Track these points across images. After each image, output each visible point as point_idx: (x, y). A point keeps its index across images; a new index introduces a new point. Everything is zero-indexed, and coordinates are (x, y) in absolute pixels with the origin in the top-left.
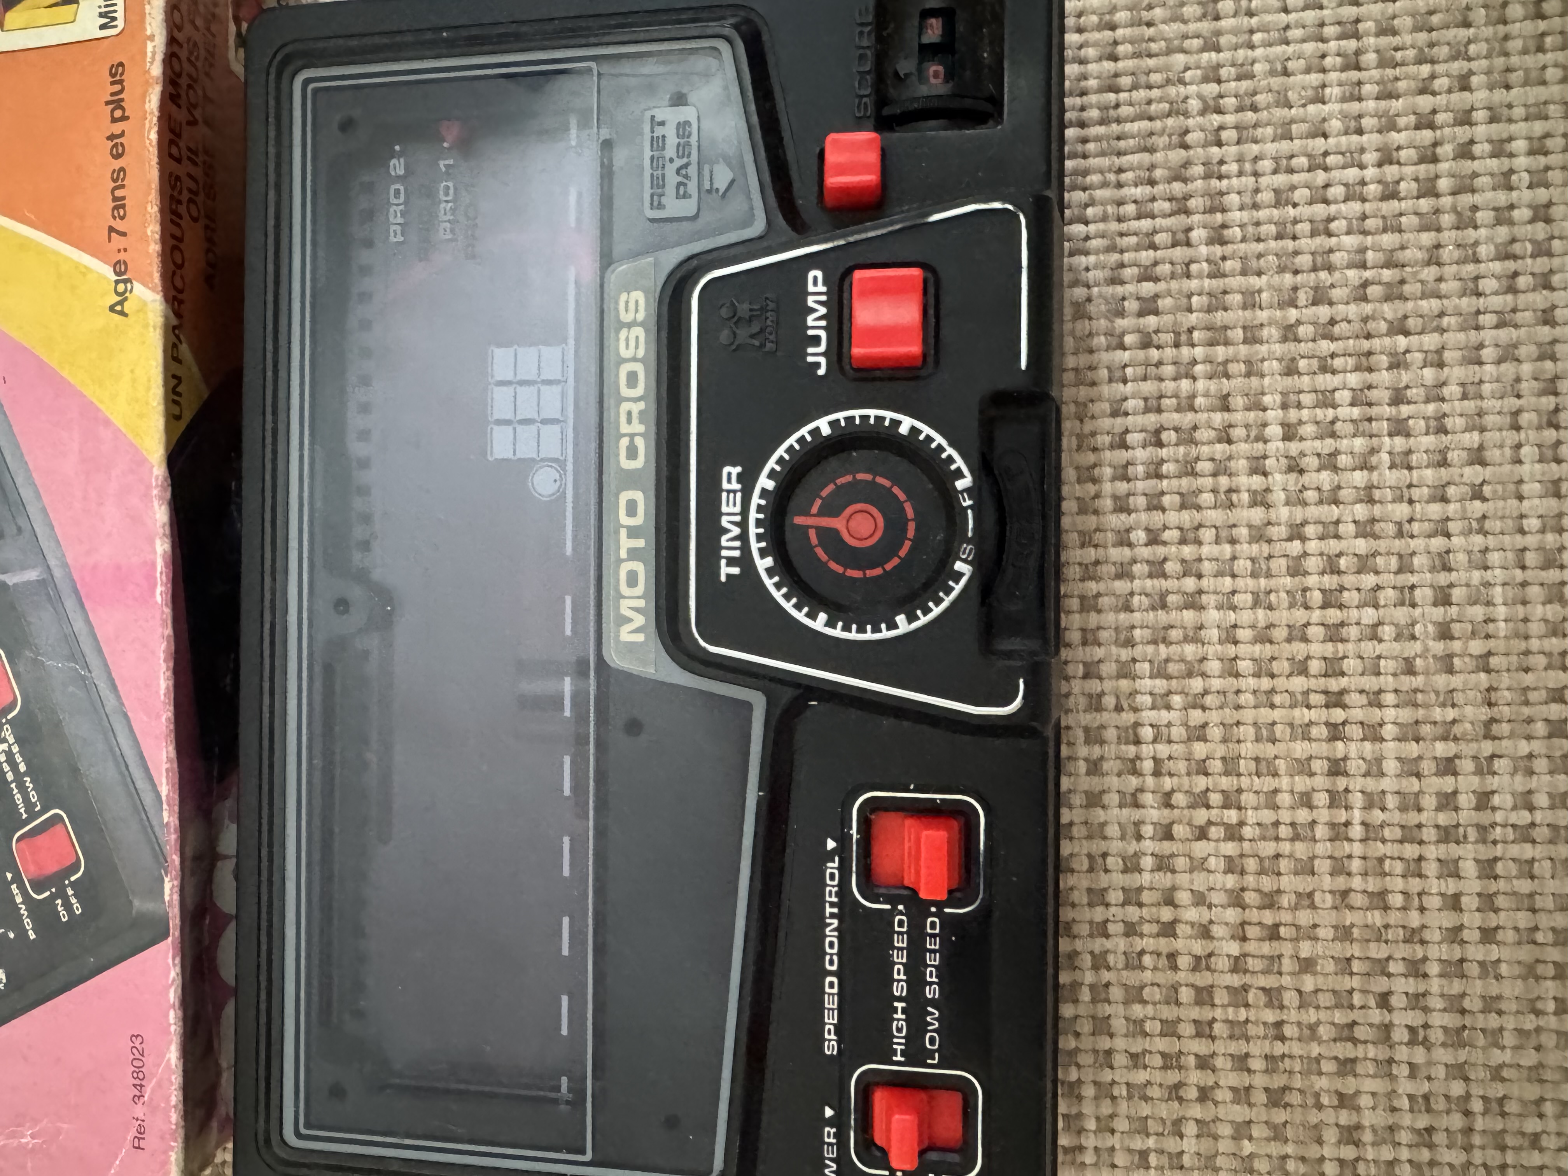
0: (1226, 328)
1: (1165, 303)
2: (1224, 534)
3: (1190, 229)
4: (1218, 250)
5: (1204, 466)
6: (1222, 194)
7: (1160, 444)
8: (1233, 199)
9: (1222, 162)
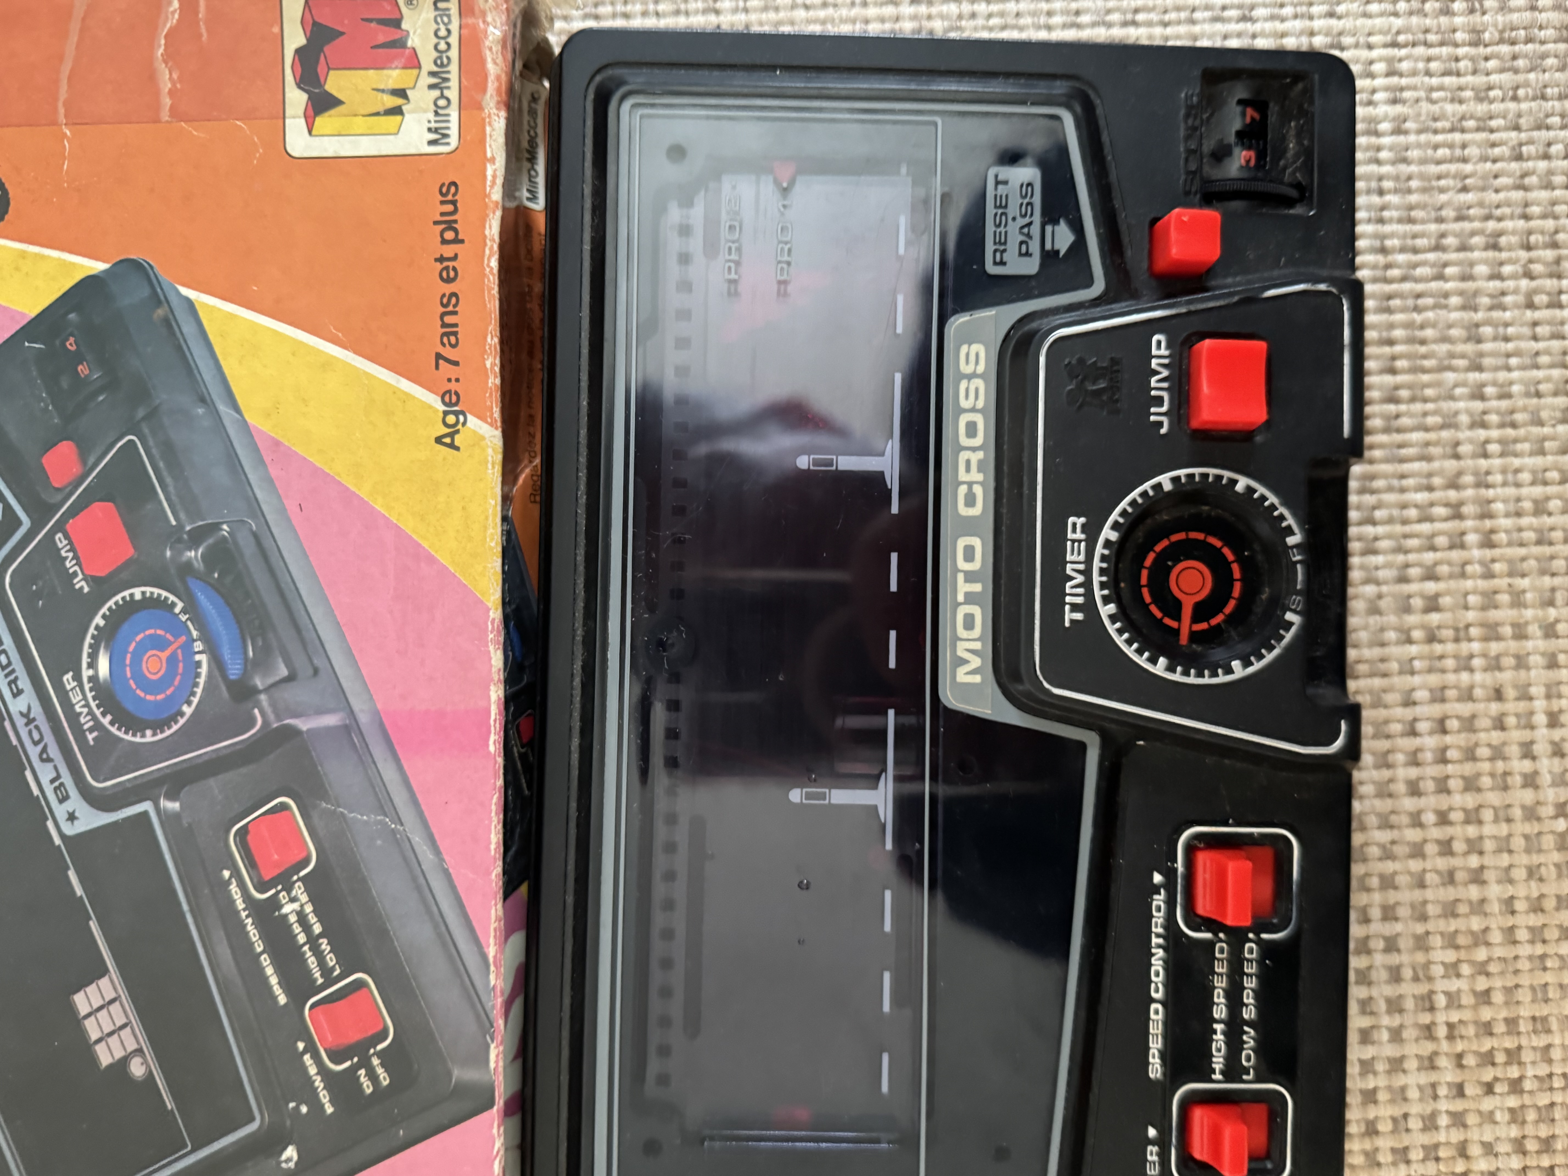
0: (1497, 624)
1: (1446, 601)
2: (1501, 814)
3: (1463, 534)
4: (1488, 553)
5: (1483, 752)
6: (1489, 502)
7: (1444, 732)
8: (1499, 507)
9: (1488, 473)
